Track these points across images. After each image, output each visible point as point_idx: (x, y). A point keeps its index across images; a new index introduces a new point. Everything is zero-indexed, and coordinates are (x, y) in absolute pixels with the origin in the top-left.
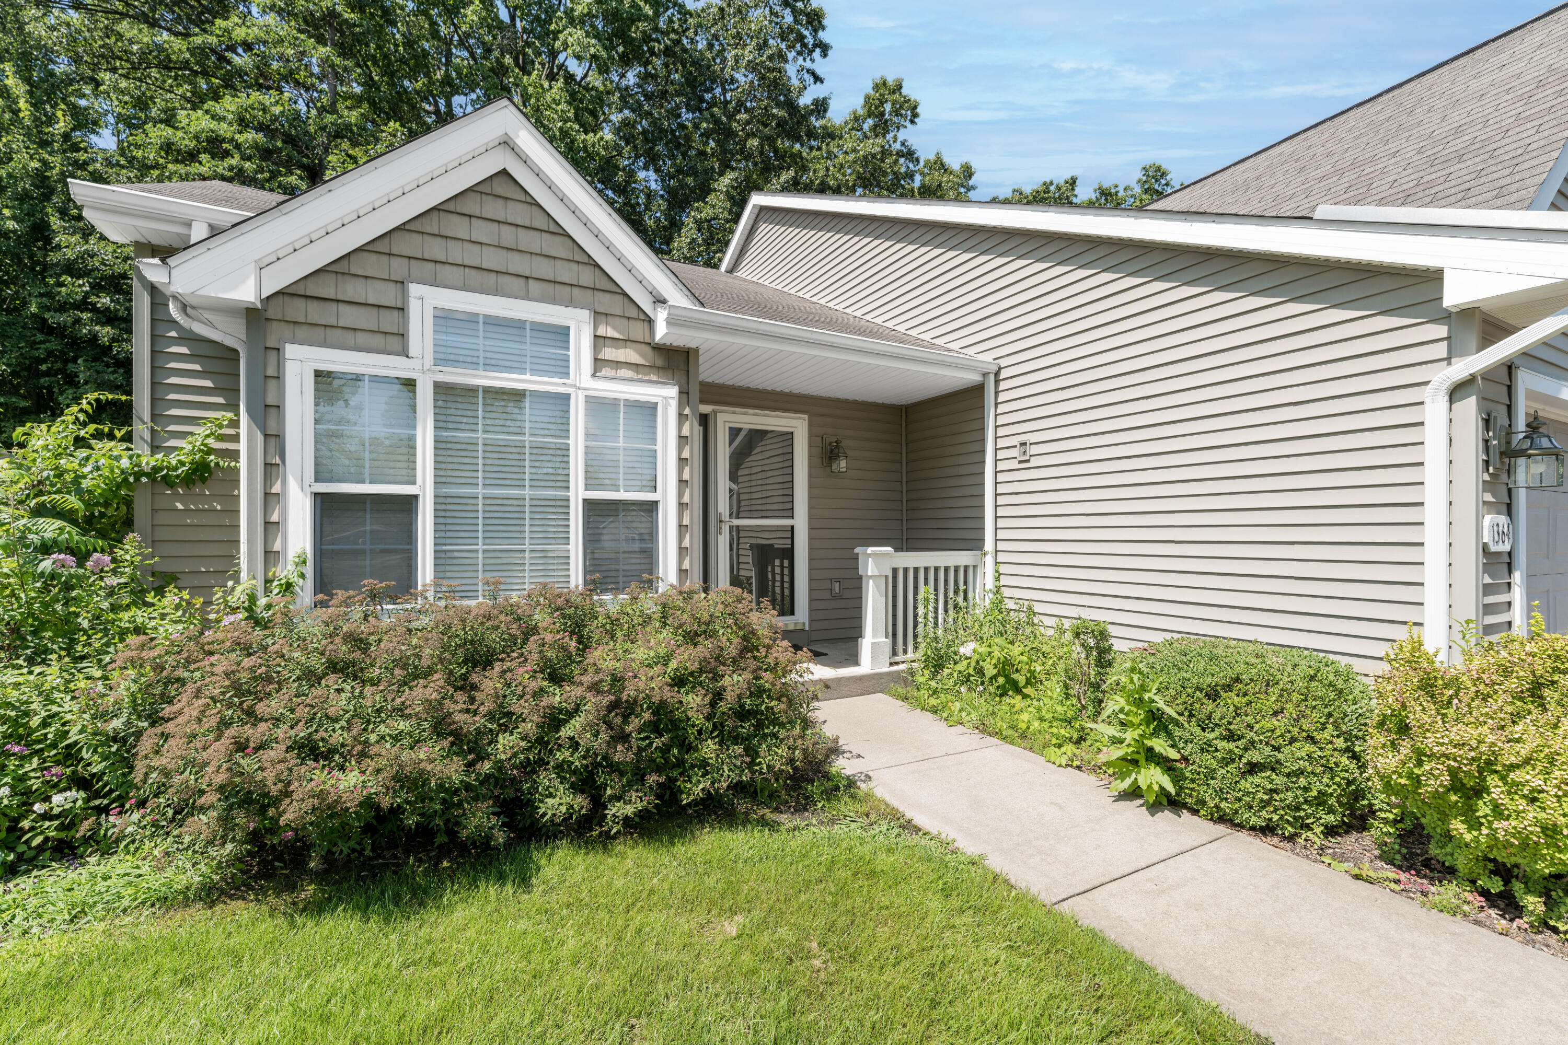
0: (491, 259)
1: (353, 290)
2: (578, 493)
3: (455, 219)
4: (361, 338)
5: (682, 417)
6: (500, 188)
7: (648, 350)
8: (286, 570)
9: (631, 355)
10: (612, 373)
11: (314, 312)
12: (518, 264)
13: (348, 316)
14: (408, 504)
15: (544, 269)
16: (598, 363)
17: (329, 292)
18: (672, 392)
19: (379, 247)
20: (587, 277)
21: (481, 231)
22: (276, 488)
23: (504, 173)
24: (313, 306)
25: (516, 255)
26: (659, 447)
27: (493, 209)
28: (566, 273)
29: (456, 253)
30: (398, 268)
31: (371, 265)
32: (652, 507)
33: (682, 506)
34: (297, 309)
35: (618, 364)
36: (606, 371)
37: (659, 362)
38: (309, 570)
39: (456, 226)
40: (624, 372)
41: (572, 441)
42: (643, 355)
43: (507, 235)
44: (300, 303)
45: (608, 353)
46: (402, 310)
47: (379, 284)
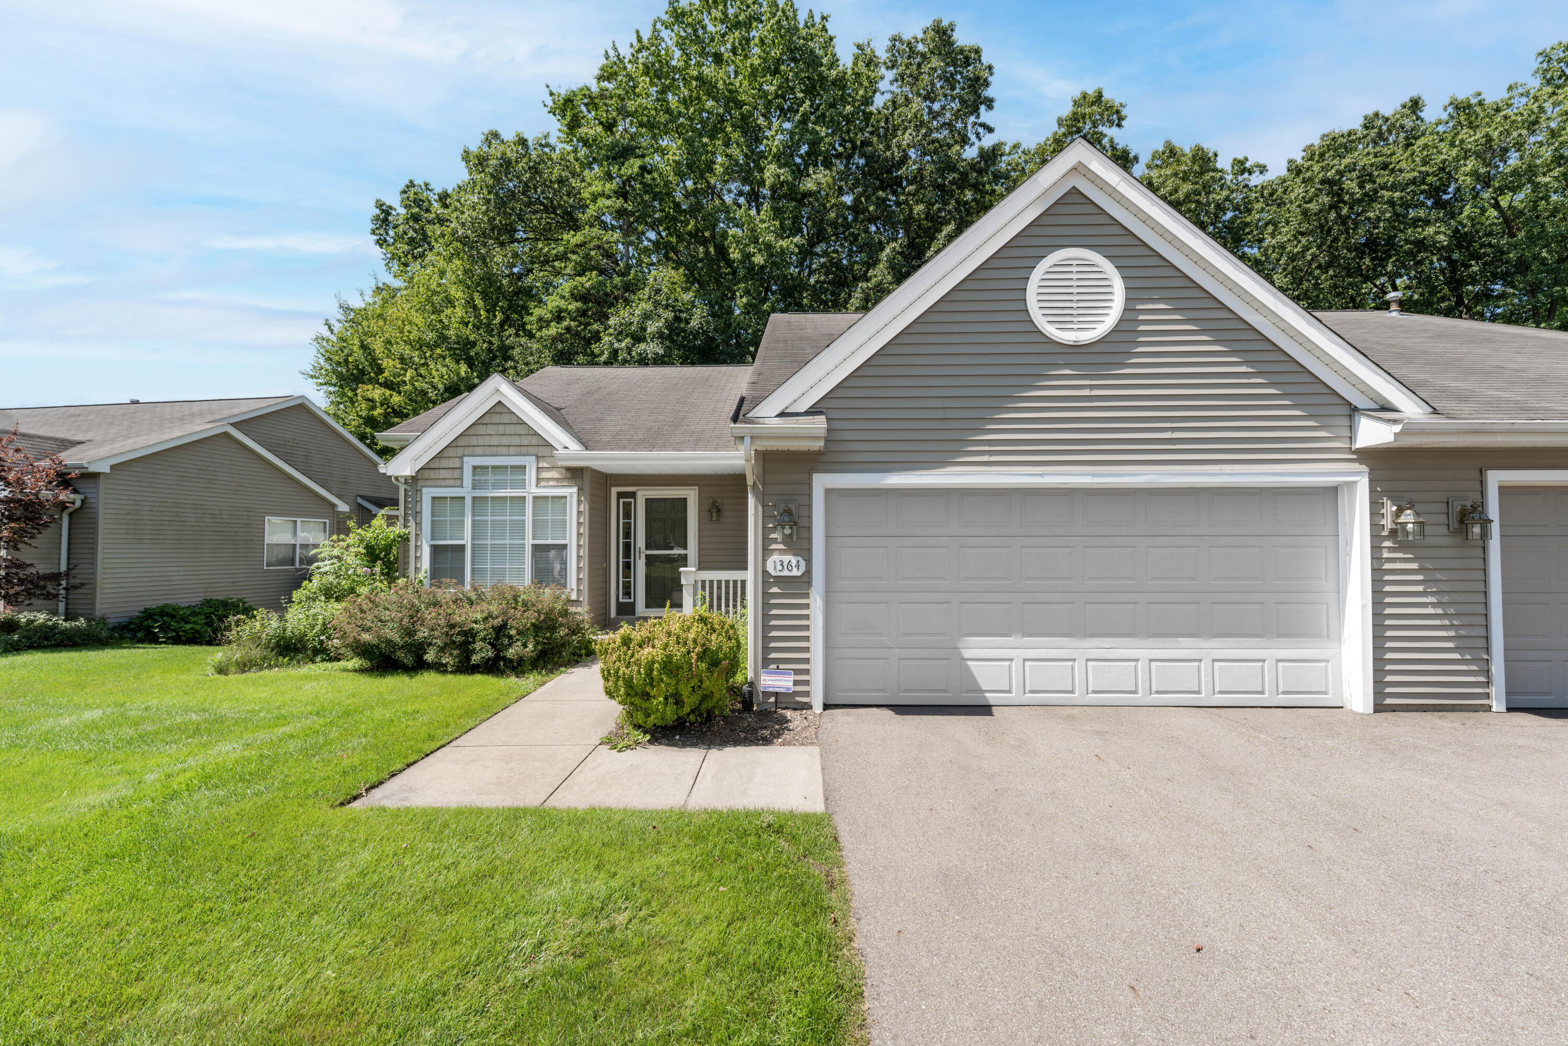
0: (495, 441)
1: (445, 463)
2: (529, 541)
3: (481, 426)
4: (447, 482)
5: (579, 502)
6: (498, 409)
7: (563, 471)
8: (421, 576)
9: (554, 474)
10: (546, 484)
11: (433, 474)
12: (506, 441)
13: (443, 474)
14: (462, 548)
15: (516, 441)
16: (538, 480)
17: (436, 466)
18: (574, 490)
19: (454, 444)
20: (534, 441)
21: (491, 430)
22: (419, 544)
23: (500, 402)
24: (432, 471)
25: (505, 437)
26: (568, 518)
27: (495, 419)
28: (525, 441)
29: (481, 441)
30: (460, 451)
31: (451, 452)
32: (564, 547)
33: (579, 546)
34: (427, 474)
35: (548, 479)
36: (543, 484)
37: (569, 476)
38: (428, 574)
39: (481, 430)
40: (551, 483)
41: (526, 518)
42: (560, 474)
43: (501, 429)
44: (427, 471)
45: (544, 475)
46: (461, 468)
47: (453, 460)
